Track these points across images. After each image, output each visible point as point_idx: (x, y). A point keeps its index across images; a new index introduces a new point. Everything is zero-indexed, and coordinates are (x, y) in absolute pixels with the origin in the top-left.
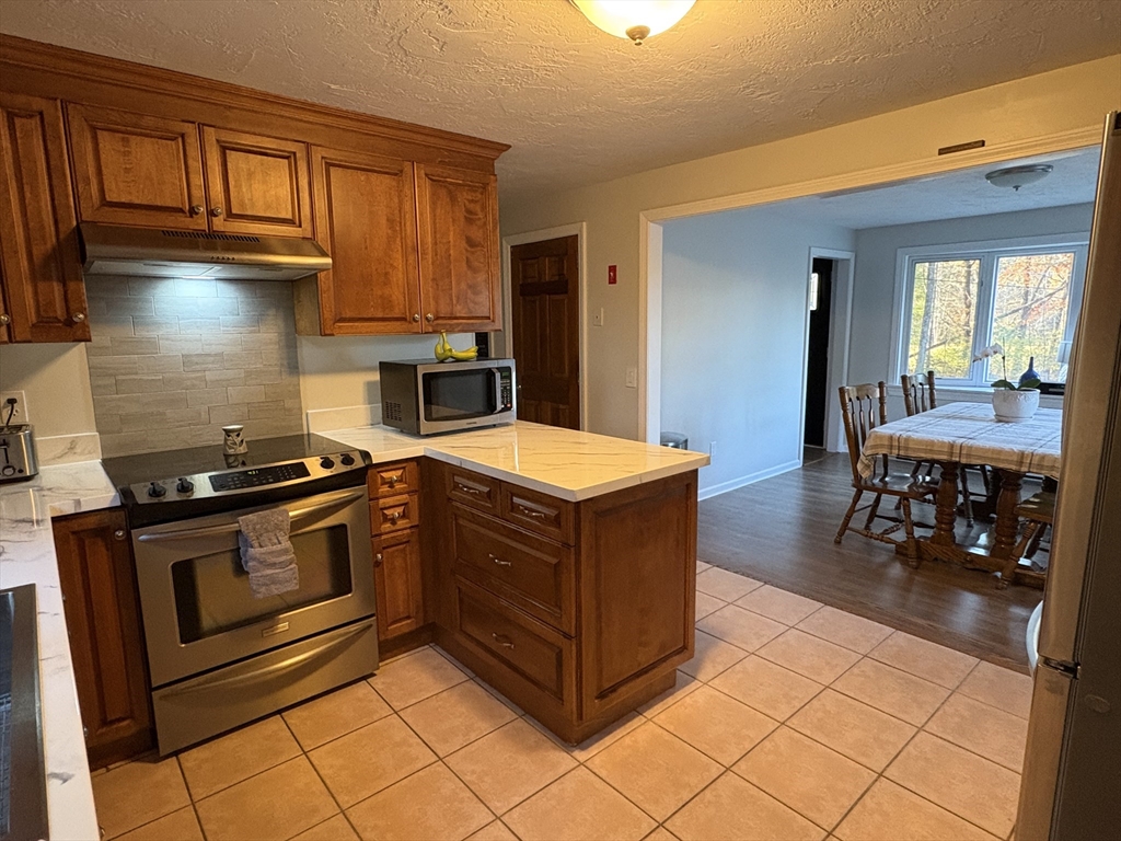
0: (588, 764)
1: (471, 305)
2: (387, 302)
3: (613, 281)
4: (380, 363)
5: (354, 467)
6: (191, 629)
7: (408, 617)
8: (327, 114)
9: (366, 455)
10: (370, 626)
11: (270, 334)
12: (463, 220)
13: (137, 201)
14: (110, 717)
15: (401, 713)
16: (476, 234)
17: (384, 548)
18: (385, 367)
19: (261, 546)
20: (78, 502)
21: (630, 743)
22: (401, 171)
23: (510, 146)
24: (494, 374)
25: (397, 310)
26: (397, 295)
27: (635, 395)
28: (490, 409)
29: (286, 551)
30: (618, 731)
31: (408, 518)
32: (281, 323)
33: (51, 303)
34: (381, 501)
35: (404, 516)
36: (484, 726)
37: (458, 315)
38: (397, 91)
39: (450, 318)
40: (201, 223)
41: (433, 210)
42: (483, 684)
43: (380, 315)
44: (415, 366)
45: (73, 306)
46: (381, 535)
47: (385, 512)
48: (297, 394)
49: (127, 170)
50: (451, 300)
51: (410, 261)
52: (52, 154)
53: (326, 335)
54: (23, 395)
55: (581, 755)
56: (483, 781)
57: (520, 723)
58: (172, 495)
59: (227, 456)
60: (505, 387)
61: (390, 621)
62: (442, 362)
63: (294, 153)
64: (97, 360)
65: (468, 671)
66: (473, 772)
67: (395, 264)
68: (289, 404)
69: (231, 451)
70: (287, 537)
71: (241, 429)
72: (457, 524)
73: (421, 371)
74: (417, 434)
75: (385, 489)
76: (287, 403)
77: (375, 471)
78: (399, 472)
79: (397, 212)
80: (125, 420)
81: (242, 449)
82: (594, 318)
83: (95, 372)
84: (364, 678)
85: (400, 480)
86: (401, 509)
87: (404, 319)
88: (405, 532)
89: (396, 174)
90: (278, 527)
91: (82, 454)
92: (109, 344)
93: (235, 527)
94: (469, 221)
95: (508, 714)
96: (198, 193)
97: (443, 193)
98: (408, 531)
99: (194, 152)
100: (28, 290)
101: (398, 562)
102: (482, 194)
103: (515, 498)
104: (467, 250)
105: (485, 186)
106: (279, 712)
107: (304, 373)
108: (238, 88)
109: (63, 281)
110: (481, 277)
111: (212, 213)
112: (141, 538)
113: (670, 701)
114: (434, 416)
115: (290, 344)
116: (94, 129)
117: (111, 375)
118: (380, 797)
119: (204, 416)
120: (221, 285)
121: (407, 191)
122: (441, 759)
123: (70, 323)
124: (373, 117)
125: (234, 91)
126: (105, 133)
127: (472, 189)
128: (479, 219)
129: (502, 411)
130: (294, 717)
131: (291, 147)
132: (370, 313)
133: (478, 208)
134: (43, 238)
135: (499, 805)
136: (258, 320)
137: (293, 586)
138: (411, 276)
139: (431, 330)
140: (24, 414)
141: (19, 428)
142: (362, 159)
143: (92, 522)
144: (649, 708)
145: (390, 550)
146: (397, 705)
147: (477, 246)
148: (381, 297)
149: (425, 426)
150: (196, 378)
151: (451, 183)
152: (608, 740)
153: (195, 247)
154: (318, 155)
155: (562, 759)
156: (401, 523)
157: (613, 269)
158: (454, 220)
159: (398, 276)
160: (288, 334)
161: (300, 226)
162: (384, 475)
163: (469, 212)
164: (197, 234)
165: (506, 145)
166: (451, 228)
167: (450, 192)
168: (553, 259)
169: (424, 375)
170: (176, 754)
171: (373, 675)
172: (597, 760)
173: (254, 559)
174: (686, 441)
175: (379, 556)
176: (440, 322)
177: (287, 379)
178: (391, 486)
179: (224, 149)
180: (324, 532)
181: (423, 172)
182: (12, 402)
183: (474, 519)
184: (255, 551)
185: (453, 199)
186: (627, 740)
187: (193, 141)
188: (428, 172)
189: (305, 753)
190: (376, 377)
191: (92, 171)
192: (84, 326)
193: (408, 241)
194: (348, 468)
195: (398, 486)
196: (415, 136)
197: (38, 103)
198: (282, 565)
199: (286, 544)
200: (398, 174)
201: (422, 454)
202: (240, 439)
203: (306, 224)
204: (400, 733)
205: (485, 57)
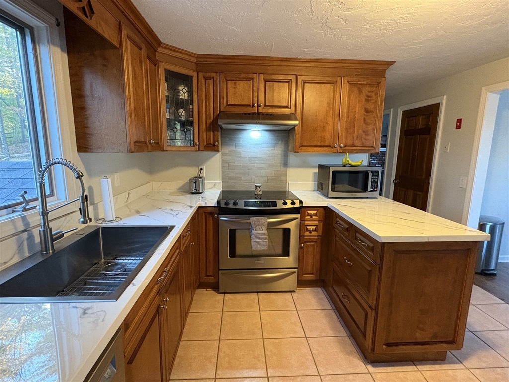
0: (373, 375)
1: (364, 141)
2: (323, 139)
3: (458, 127)
4: (319, 165)
5: (295, 206)
6: (233, 254)
7: (312, 273)
8: (306, 62)
9: (301, 202)
10: (295, 272)
11: (279, 150)
12: (364, 100)
13: (236, 104)
14: (208, 274)
15: (299, 312)
16: (371, 107)
17: (305, 242)
18: (321, 167)
19: (256, 230)
20: (206, 203)
21: (401, 376)
22: (336, 81)
23: (395, 62)
24: (368, 174)
25: (326, 142)
26: (328, 135)
27: (463, 193)
28: (365, 189)
29: (264, 234)
30: (398, 367)
31: (317, 232)
32: (283, 147)
33: (210, 139)
34: (306, 222)
35: (315, 230)
36: (330, 333)
37: (356, 145)
38: (332, 46)
39: (352, 146)
40: (255, 110)
41: (349, 97)
42: (337, 314)
43: (319, 144)
44: (329, 167)
45: (215, 140)
46: (304, 236)
47: (308, 227)
48: (286, 175)
49: (235, 93)
50: (354, 138)
51: (336, 121)
52: (215, 90)
53: (295, 152)
54: (204, 167)
55: (371, 368)
56: (319, 356)
57: (347, 339)
58: (231, 206)
59: (255, 195)
60: (374, 180)
61: (304, 273)
62: (344, 166)
63: (291, 80)
64: (224, 158)
65: (333, 306)
66: (317, 350)
67: (328, 123)
68: (282, 178)
69: (256, 194)
70: (266, 229)
71: (261, 186)
72: (335, 240)
73: (332, 169)
74: (327, 196)
75: (308, 218)
76: (281, 178)
77: (305, 210)
78: (315, 212)
79: (332, 100)
80: (230, 178)
81: (260, 193)
82: (444, 147)
83: (223, 161)
84: (291, 292)
85: (315, 215)
86: (314, 228)
87: (330, 146)
88: (315, 237)
89: (333, 83)
90: (263, 225)
91: (217, 188)
92: (228, 152)
93: (248, 221)
94: (367, 101)
95: (343, 332)
96: (256, 99)
97: (356, 89)
98: (316, 237)
99: (256, 84)
100: (205, 134)
101: (310, 249)
102: (376, 87)
103: (357, 234)
104: (364, 115)
105: (379, 83)
106: (258, 293)
107: (289, 167)
108: (272, 57)
109: (214, 132)
110: (371, 127)
111: (259, 106)
112: (221, 218)
113: (437, 367)
114: (336, 189)
115: (286, 156)
116: (227, 80)
117: (227, 163)
118: (278, 340)
119: (253, 180)
120: (264, 132)
121: (338, 90)
122: (306, 337)
123: (214, 145)
124: (325, 59)
125: (271, 59)
126: (230, 81)
127: (371, 85)
128: (373, 100)
129: (371, 191)
130: (262, 296)
131: (290, 77)
132: (315, 143)
133: (373, 94)
134: (210, 118)
135: (322, 370)
136: (275, 145)
137: (265, 248)
138: (335, 128)
139: (342, 151)
140: (204, 174)
141: (200, 177)
142: (319, 79)
143: (209, 210)
144: (420, 364)
145: (308, 243)
146: (298, 308)
147: (370, 113)
148: (321, 137)
149: (331, 194)
150: (252, 166)
151: (360, 84)
152: (389, 369)
153: (253, 119)
154: (300, 79)
155: (361, 366)
156: (314, 233)
157: (459, 121)
158: (359, 101)
159: (329, 128)
160: (285, 151)
161: (290, 109)
162: (308, 212)
163: (368, 97)
164: (254, 114)
165: (393, 61)
166: (358, 105)
167: (359, 88)
168: (424, 117)
169: (333, 171)
170: (224, 293)
171: (294, 292)
172: (379, 376)
173: (253, 234)
174: (503, 224)
175: (302, 245)
176: (347, 148)
177: (283, 169)
178: (311, 217)
179: (266, 81)
180: (282, 230)
181: (346, 81)
182: (201, 169)
183: (341, 239)
184: (254, 232)
185: (360, 91)
186: (401, 375)
187: (256, 80)
188: (349, 80)
189: (260, 311)
190: (316, 170)
191: (225, 94)
192: (218, 146)
193: (336, 113)
194: (292, 206)
195: (314, 218)
196: (343, 64)
197: (213, 74)
198: (263, 239)
199: (265, 231)
200: (334, 83)
201: (326, 206)
202: (260, 189)
203: (293, 108)
204: (295, 319)
205: (368, 21)
